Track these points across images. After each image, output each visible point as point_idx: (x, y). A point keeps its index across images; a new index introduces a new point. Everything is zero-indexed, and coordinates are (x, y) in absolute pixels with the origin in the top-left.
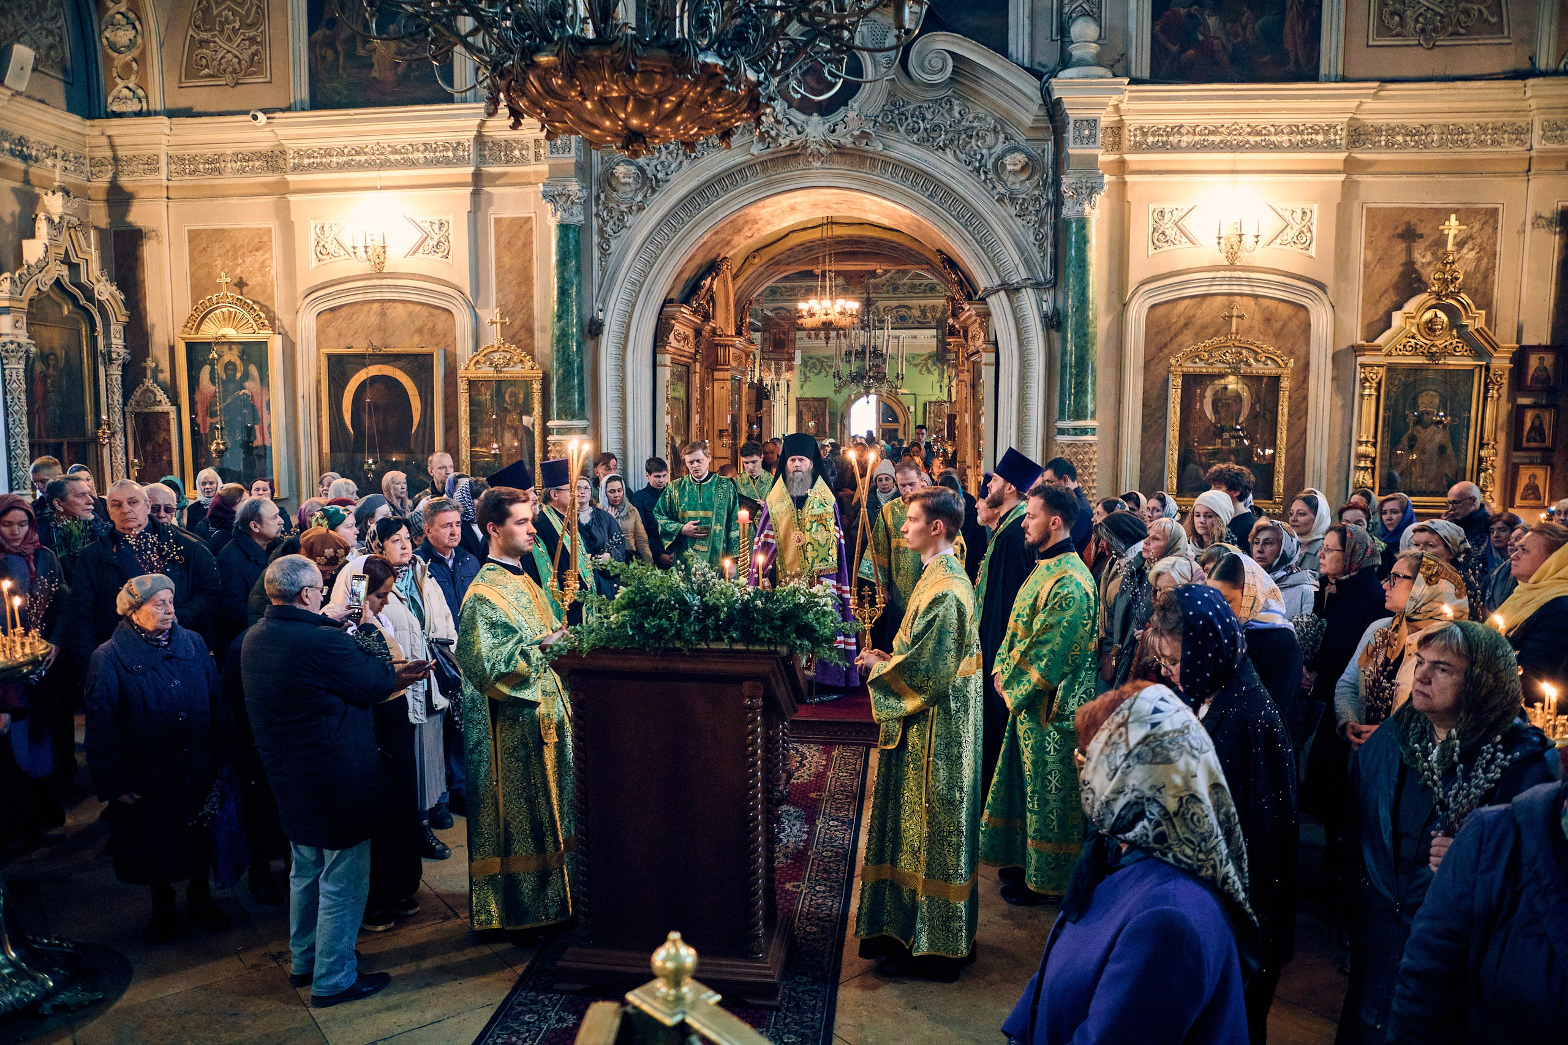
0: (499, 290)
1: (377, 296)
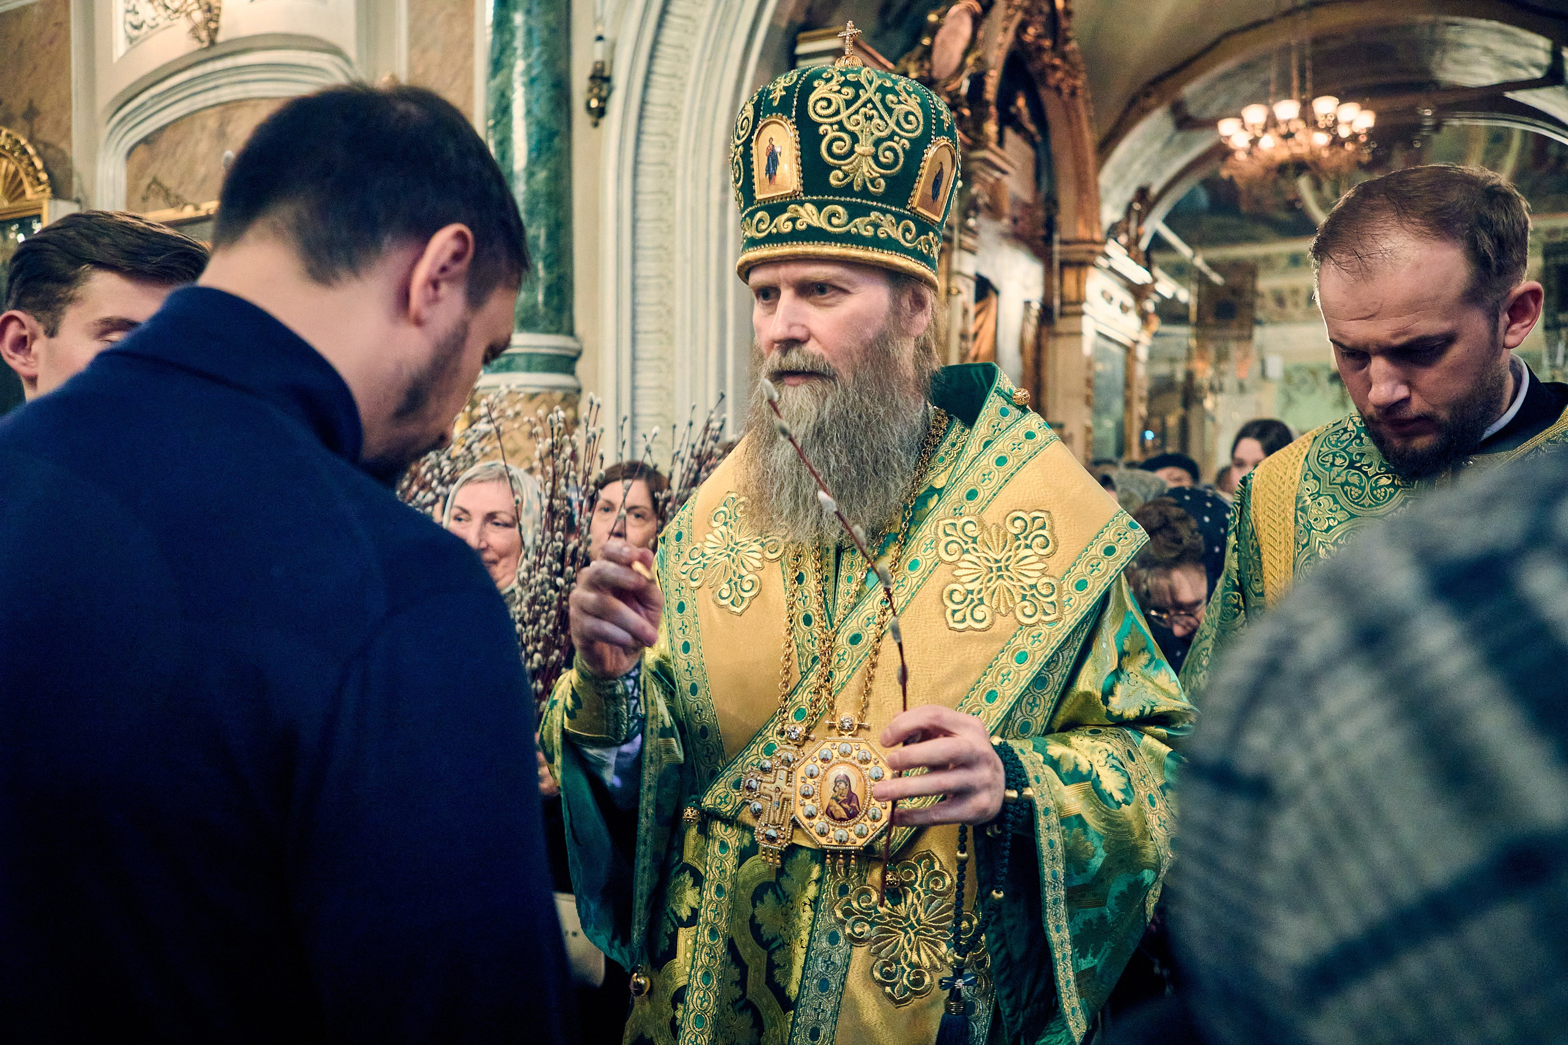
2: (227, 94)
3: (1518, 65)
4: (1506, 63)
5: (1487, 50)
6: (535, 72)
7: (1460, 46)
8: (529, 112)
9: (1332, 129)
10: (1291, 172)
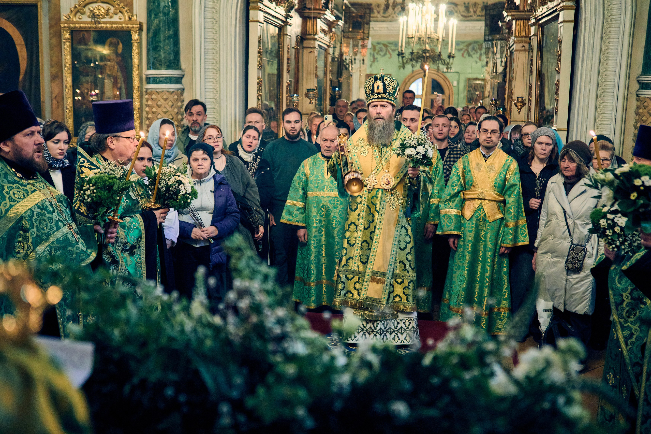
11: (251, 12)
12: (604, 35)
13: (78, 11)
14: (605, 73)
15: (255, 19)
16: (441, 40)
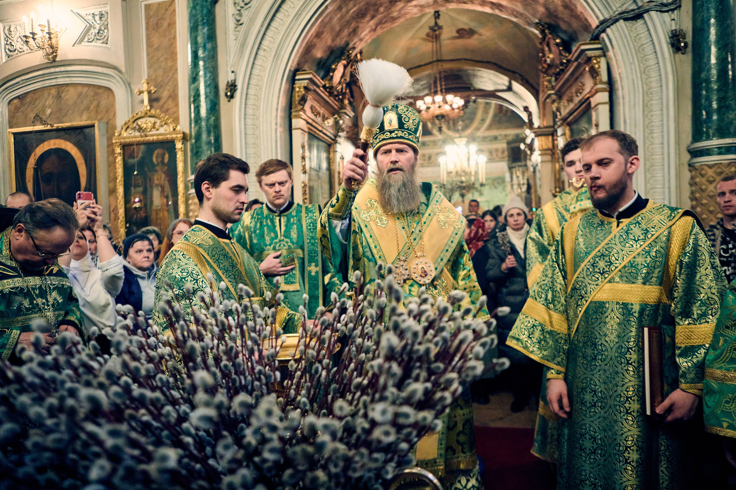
0: (150, 66)
1: (53, 82)
2: (61, 81)
3: (499, 84)
4: (496, 84)
5: (490, 79)
6: (208, 83)
7: (482, 77)
8: (207, 97)
9: (451, 105)
10: (440, 118)
11: (294, 121)
12: (646, 109)
13: (128, 127)
14: (652, 146)
15: (298, 127)
16: (473, 173)
